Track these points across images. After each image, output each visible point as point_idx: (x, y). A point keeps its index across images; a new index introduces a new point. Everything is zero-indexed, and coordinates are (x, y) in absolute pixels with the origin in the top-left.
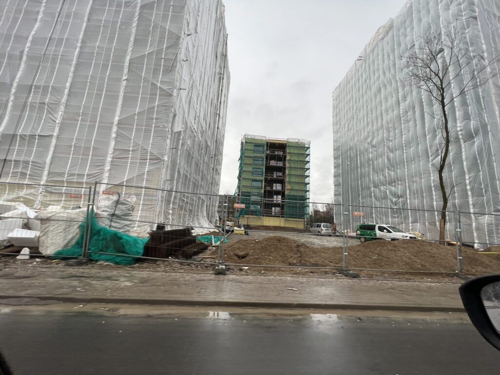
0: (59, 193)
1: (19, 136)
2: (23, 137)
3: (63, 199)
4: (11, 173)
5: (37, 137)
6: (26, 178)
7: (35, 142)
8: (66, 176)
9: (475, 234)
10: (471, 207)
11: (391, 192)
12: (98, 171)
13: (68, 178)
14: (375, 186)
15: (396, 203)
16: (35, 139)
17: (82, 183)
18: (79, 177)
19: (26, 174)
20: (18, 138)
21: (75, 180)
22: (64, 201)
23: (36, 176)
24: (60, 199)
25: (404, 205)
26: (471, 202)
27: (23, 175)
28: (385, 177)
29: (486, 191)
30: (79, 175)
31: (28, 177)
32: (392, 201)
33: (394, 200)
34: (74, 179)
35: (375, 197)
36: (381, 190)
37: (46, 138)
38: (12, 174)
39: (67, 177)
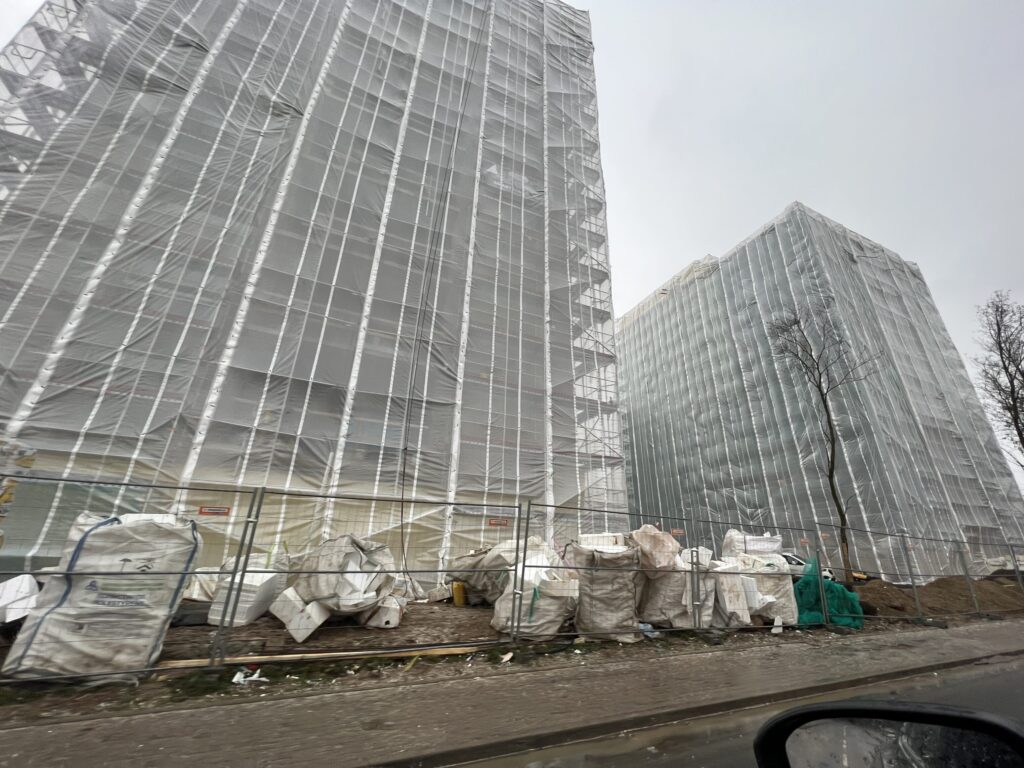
0: (477, 516)
1: (389, 400)
2: (398, 401)
3: (483, 527)
4: (378, 473)
5: (424, 405)
6: (412, 485)
7: (420, 414)
8: (487, 483)
9: (879, 562)
10: (867, 525)
11: (741, 498)
12: (536, 475)
13: (491, 487)
14: (710, 487)
15: (752, 516)
16: (421, 408)
17: (513, 497)
18: (508, 486)
19: (413, 477)
20: (389, 404)
21: (502, 491)
22: (485, 531)
23: (434, 480)
24: (478, 527)
25: (765, 519)
26: (865, 519)
27: (406, 478)
28: (728, 474)
29: (882, 506)
30: (507, 481)
31: (415, 482)
32: (744, 513)
33: (748, 511)
34: (500, 489)
35: (713, 506)
36: (722, 496)
37: (442, 408)
38: (381, 475)
39: (489, 485)
